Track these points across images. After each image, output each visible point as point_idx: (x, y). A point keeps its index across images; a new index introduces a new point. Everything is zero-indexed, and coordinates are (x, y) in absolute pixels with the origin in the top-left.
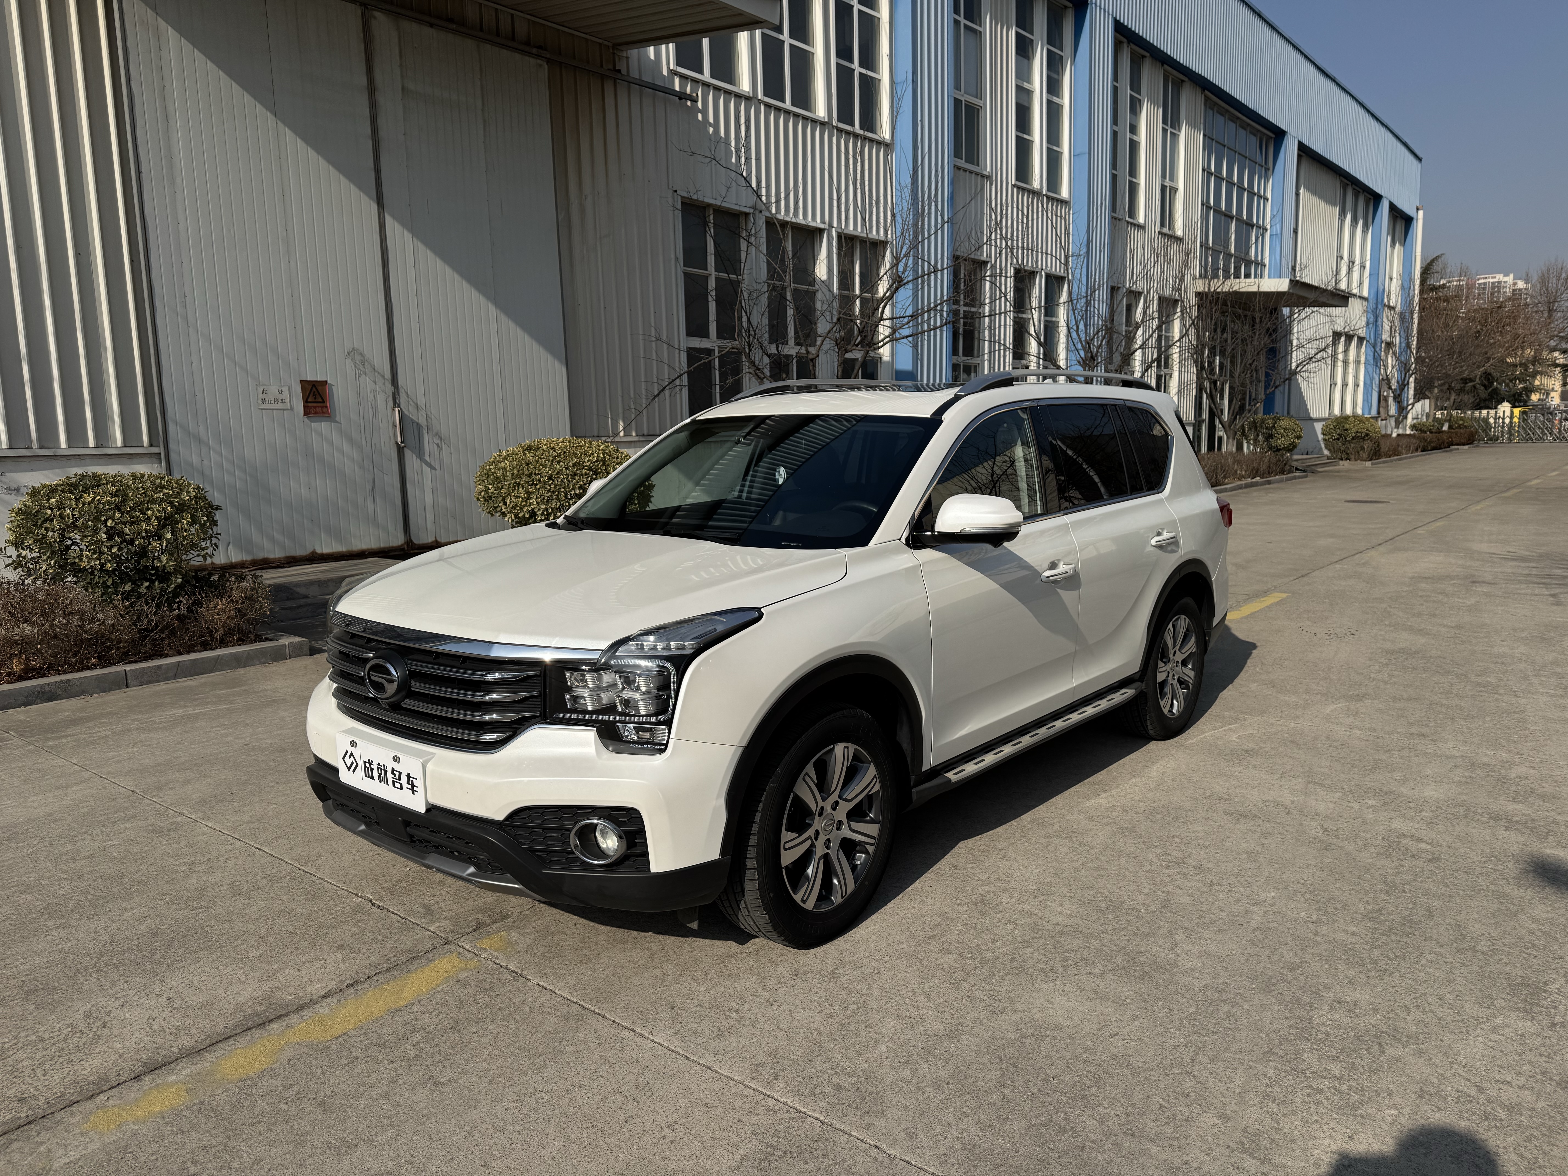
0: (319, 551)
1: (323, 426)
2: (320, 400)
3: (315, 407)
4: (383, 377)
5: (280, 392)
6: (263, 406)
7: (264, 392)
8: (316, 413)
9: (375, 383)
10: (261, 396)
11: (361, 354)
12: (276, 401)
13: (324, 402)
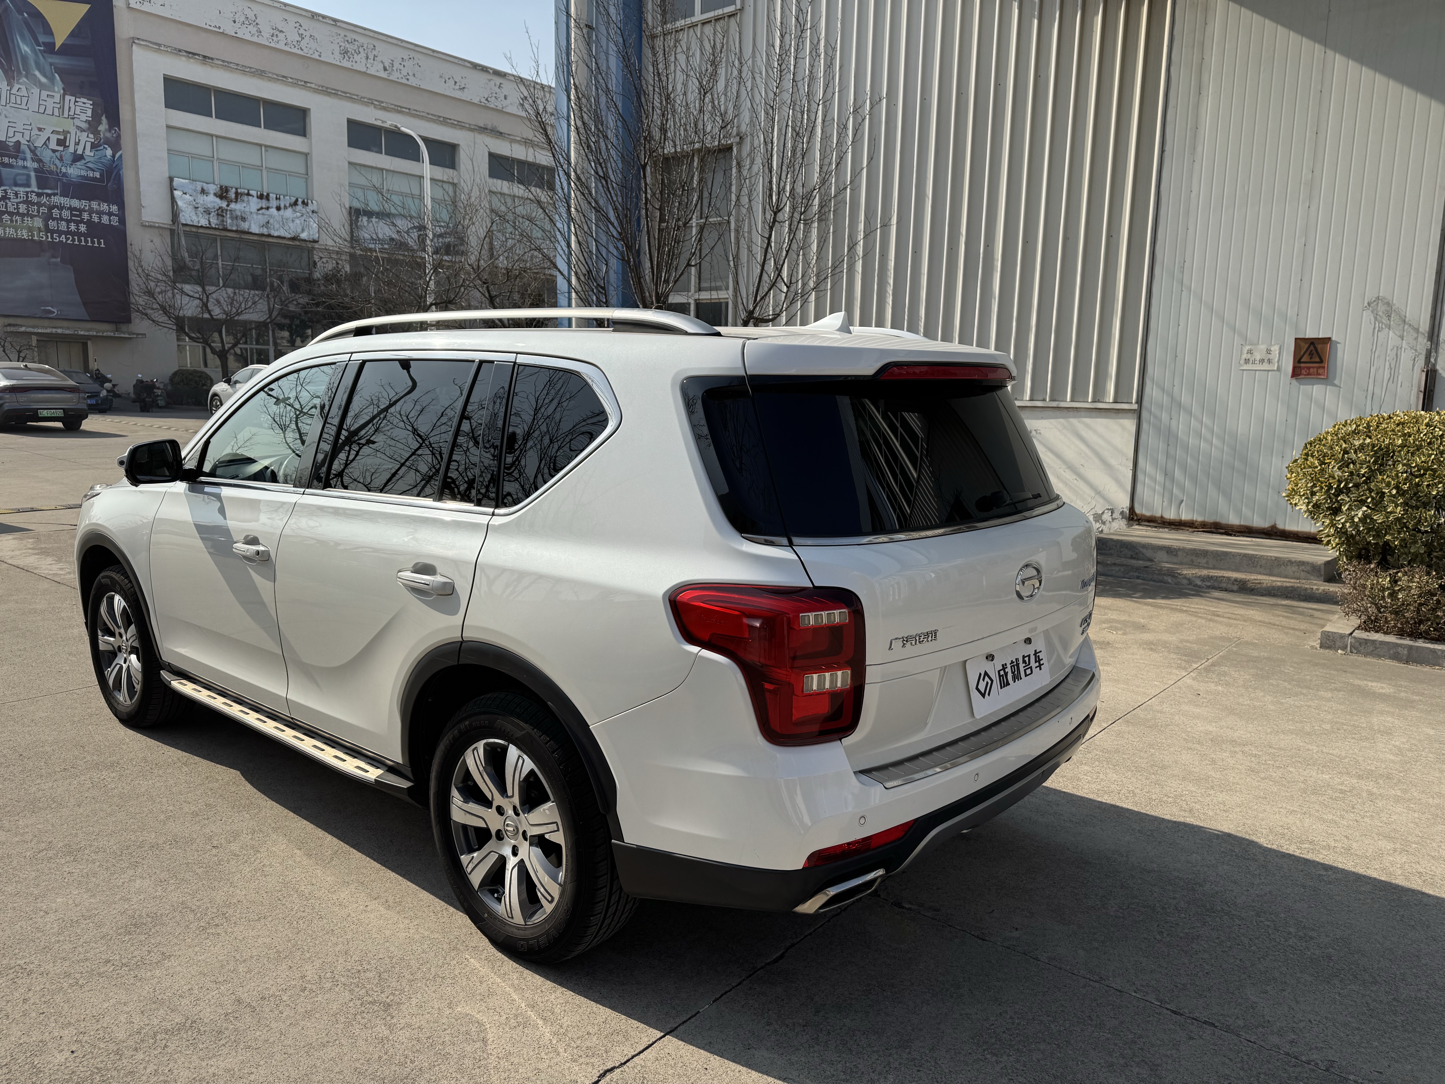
0: (1280, 526)
1: (1317, 389)
2: (1318, 360)
3: (1309, 368)
4: (1417, 330)
5: (1269, 351)
6: (1245, 367)
7: (1250, 352)
8: (1308, 374)
9: (1402, 338)
10: (1245, 356)
11: (1388, 304)
12: (1262, 361)
13: (1321, 361)
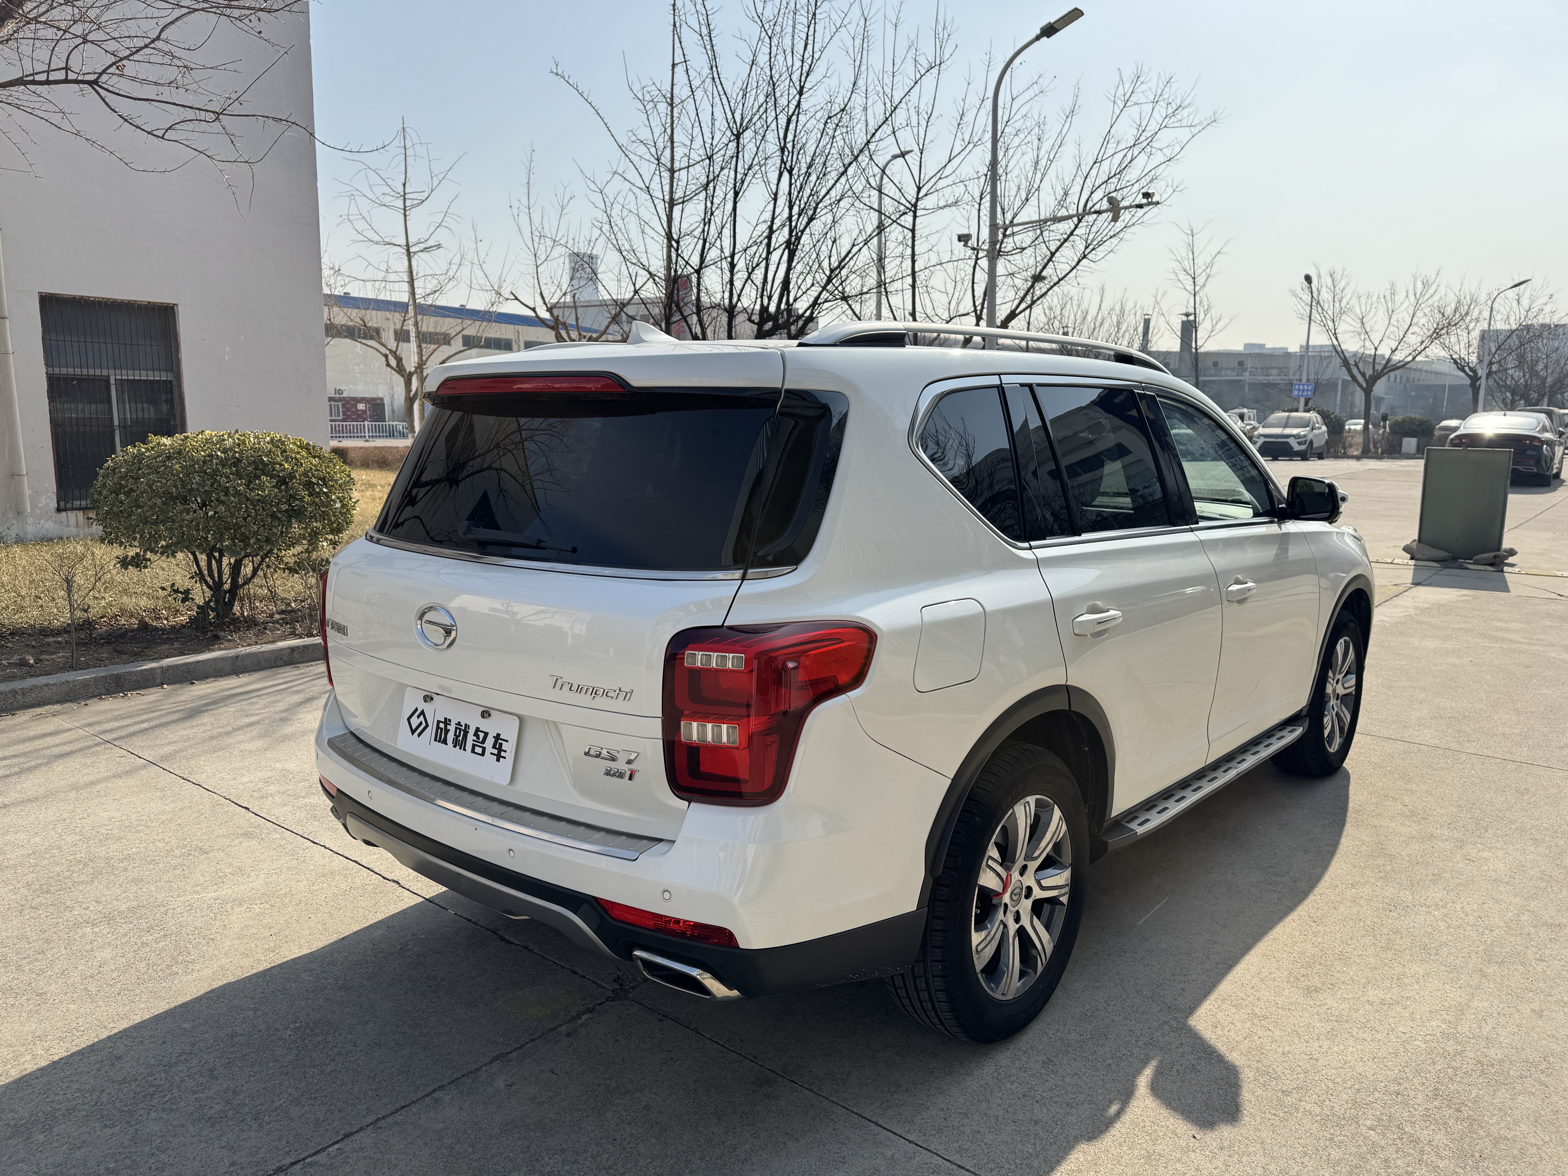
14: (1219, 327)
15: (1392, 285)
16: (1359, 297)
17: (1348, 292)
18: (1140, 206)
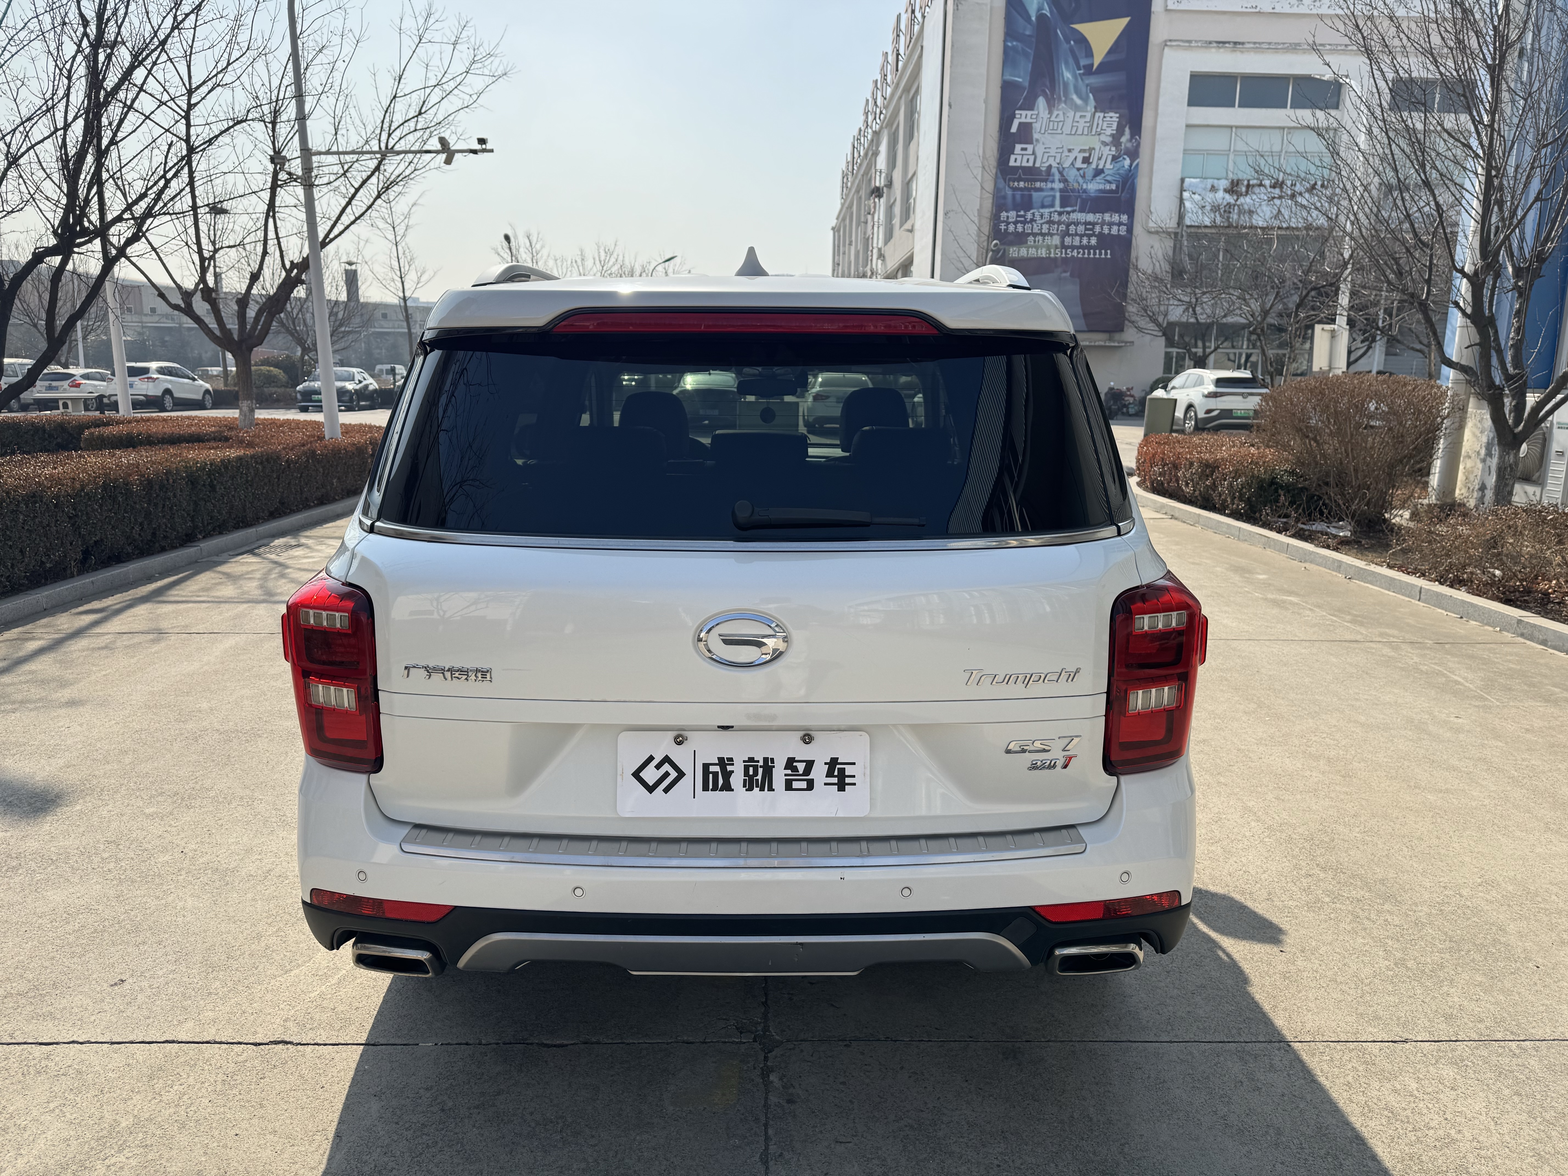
14: (424, 279)
15: (582, 251)
16: (556, 260)
17: (544, 252)
18: (475, 152)
